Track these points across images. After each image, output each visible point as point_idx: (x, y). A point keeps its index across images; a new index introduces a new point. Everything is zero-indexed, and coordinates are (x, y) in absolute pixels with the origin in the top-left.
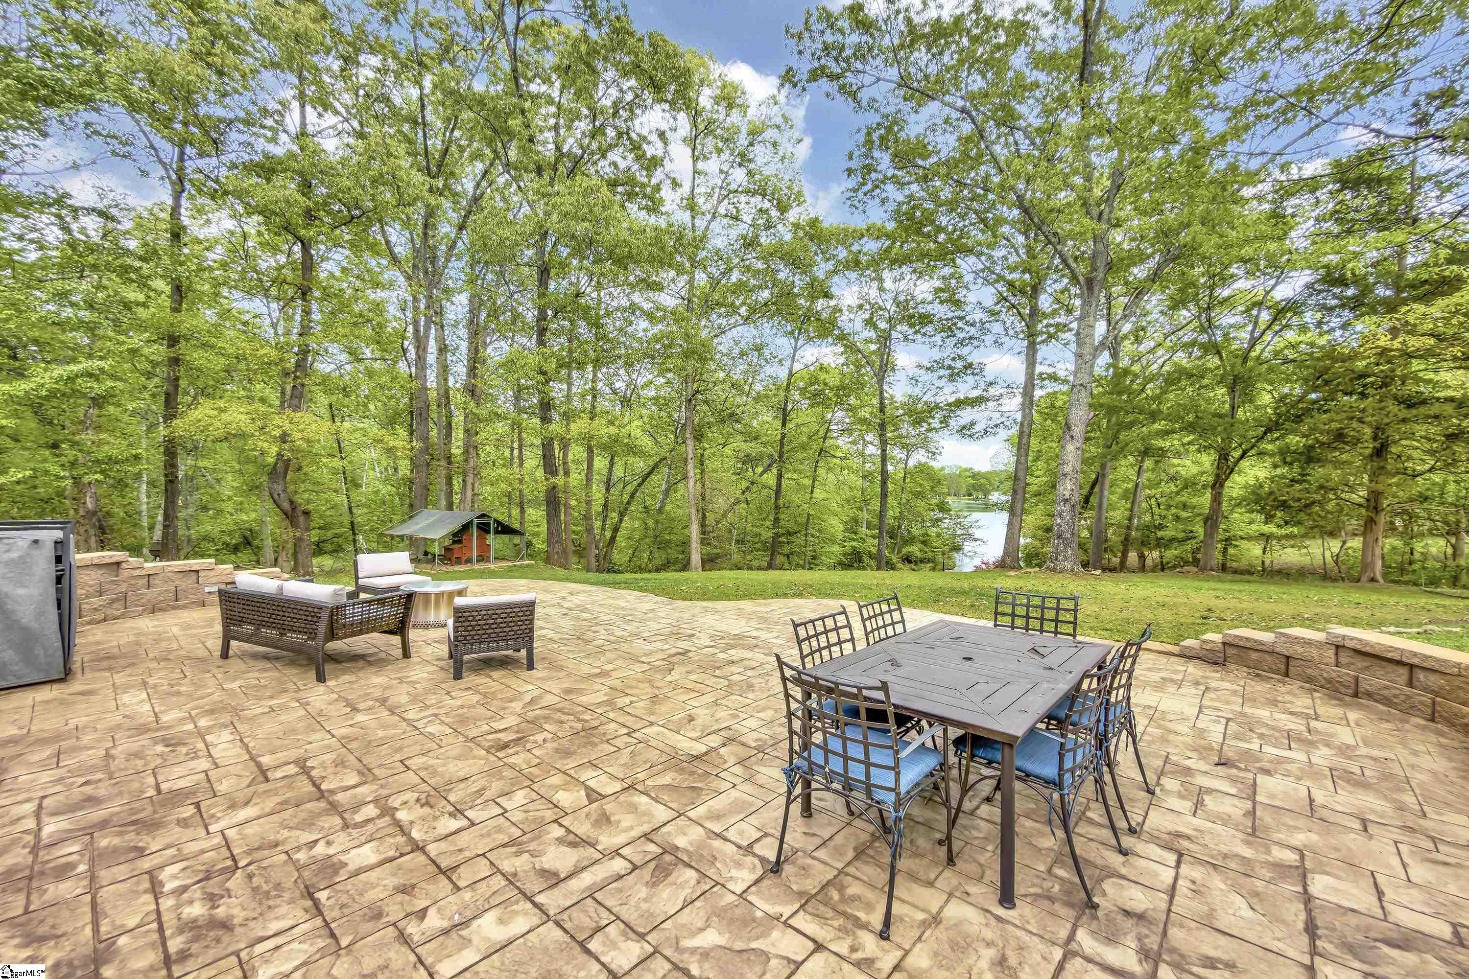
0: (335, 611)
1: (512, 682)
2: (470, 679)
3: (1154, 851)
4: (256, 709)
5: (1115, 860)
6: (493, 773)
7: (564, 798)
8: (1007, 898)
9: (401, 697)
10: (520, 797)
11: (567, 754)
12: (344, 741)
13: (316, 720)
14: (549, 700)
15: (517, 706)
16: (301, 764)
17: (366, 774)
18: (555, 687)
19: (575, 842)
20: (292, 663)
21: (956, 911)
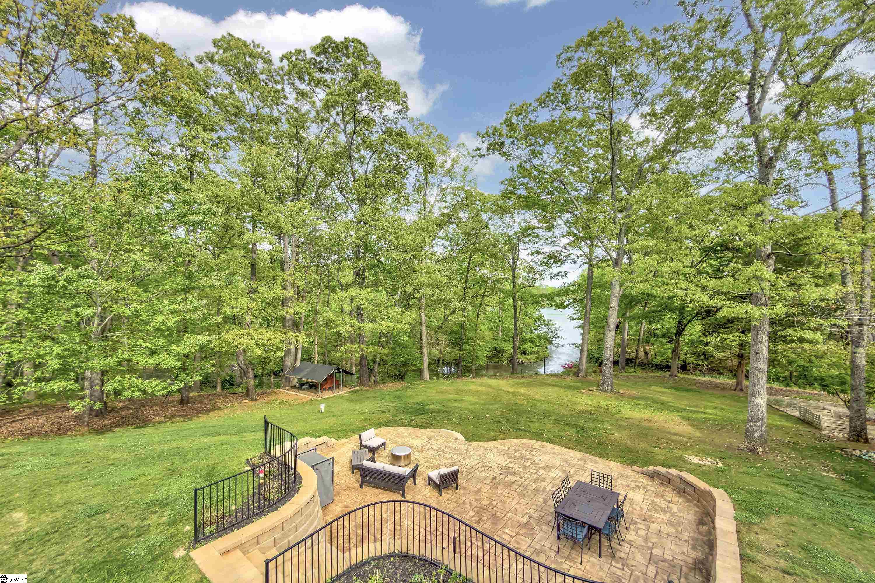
1: (459, 496)
2: (445, 495)
3: (626, 545)
5: (619, 547)
8: (600, 556)
11: (495, 524)
14: (475, 503)
15: (468, 507)
18: (471, 497)
21: (592, 559)
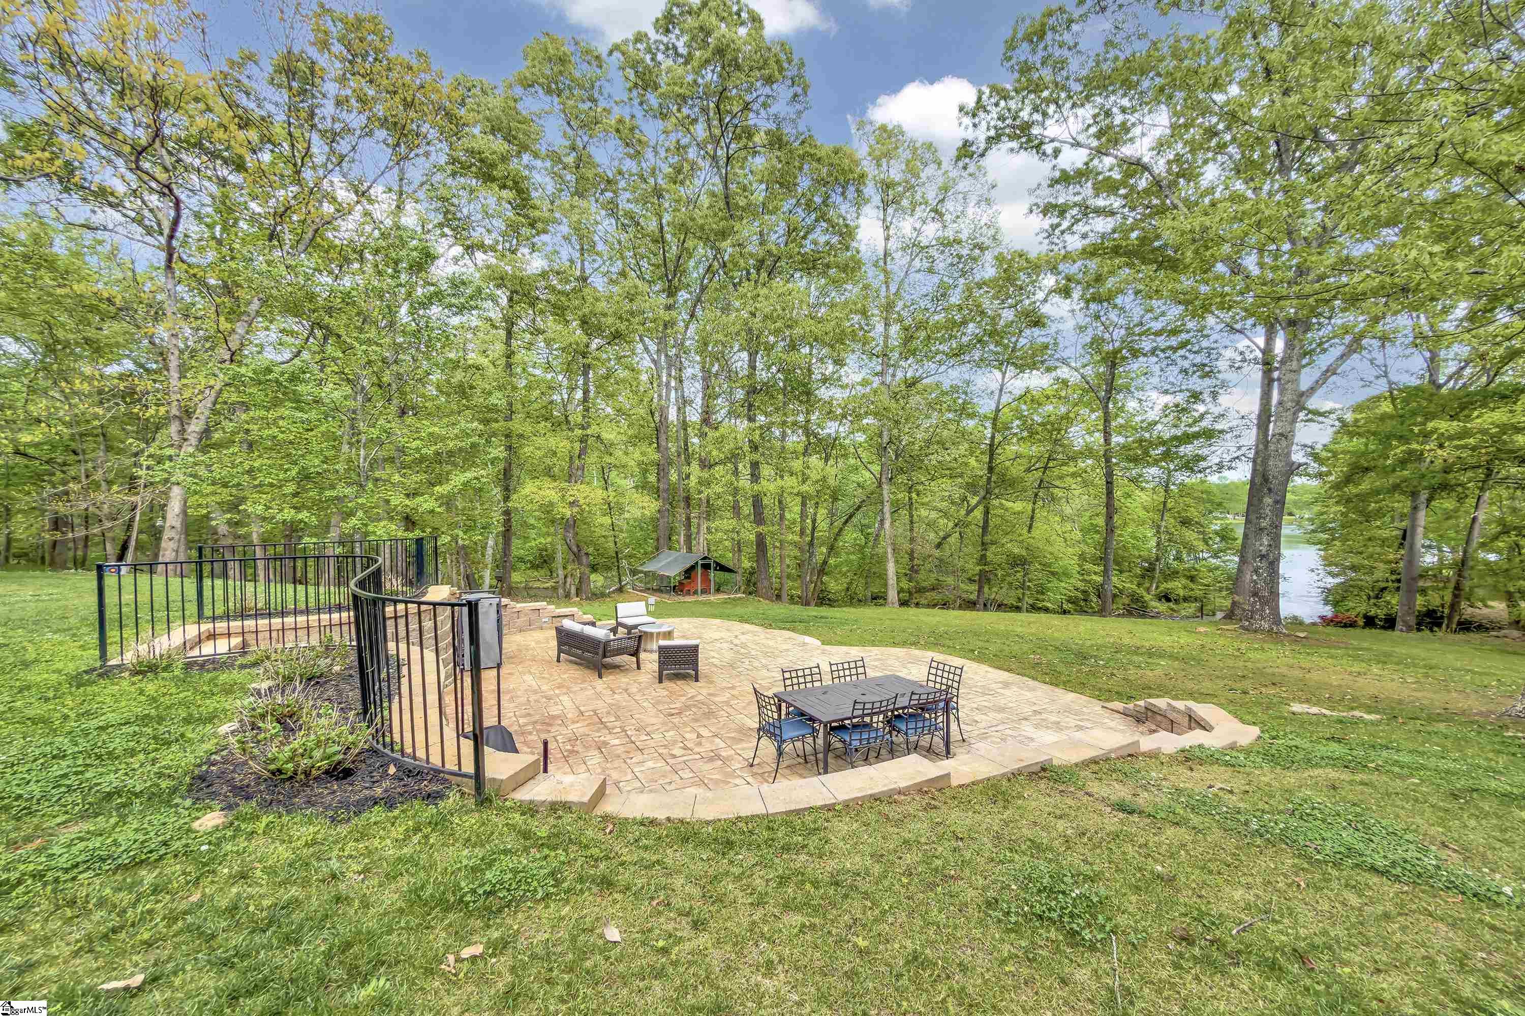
0: (607, 643)
1: (686, 688)
2: (667, 684)
4: (576, 688)
6: (664, 724)
7: (687, 736)
9: (634, 689)
10: (672, 733)
11: (696, 720)
12: (610, 705)
13: (599, 695)
14: (700, 697)
15: (683, 699)
16: (594, 711)
17: (618, 718)
18: (704, 692)
19: (685, 748)
20: (588, 667)
